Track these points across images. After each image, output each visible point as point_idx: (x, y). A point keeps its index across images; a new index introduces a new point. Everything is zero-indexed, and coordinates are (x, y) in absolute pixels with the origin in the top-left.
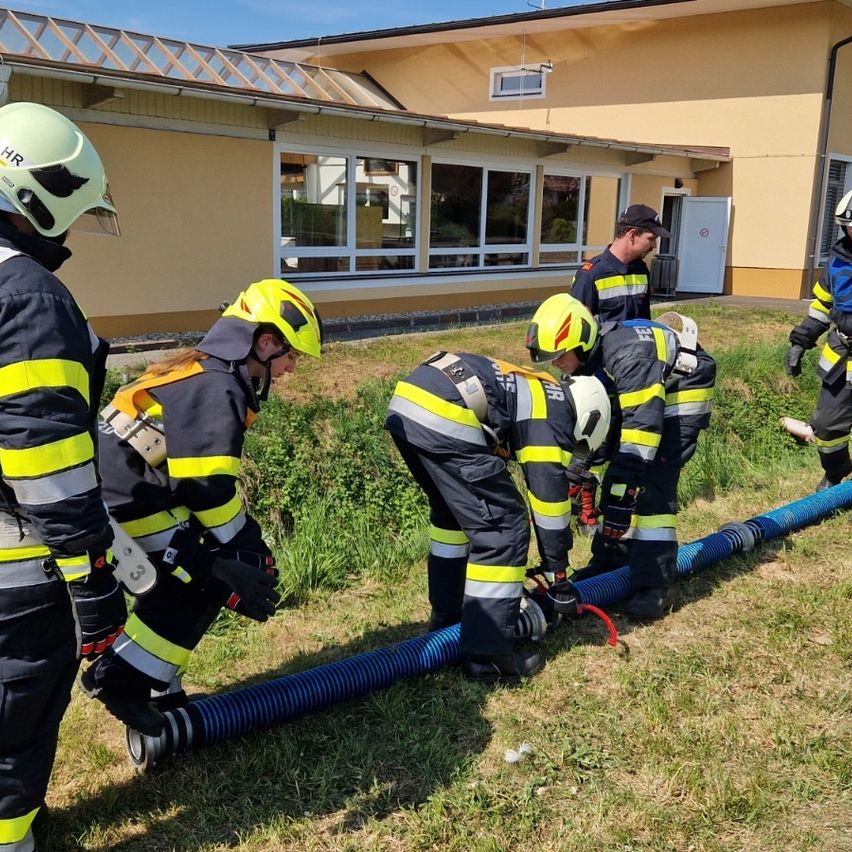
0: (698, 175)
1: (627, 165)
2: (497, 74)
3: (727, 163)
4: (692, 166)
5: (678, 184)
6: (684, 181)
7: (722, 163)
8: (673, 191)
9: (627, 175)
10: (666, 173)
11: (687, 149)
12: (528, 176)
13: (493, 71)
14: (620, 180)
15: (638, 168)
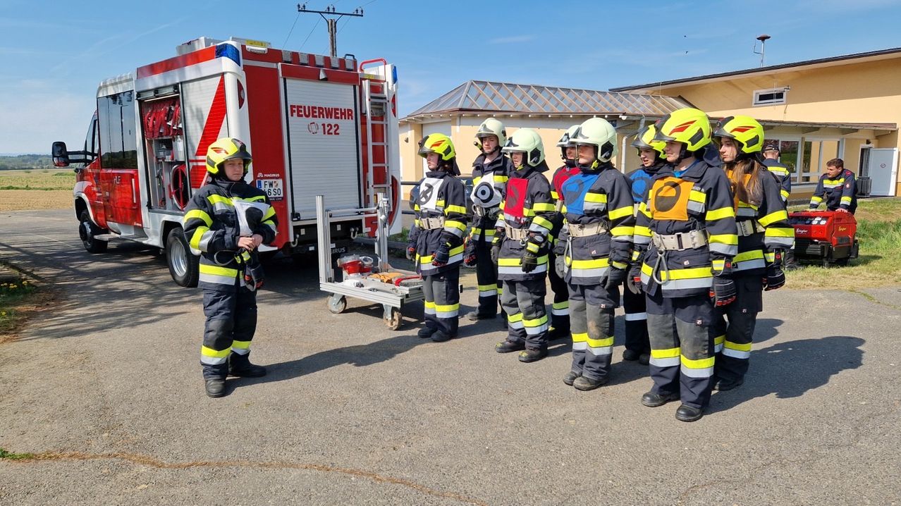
0: (877, 137)
1: (843, 134)
2: (757, 93)
3: (894, 131)
4: (874, 133)
5: (868, 142)
6: (871, 141)
7: (892, 131)
8: (865, 146)
9: (843, 139)
10: (862, 137)
11: (875, 125)
12: (798, 142)
13: (754, 92)
14: (839, 142)
15: (849, 136)
